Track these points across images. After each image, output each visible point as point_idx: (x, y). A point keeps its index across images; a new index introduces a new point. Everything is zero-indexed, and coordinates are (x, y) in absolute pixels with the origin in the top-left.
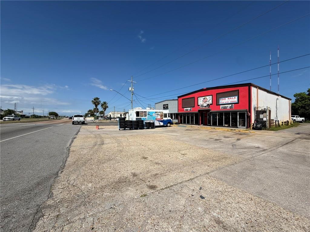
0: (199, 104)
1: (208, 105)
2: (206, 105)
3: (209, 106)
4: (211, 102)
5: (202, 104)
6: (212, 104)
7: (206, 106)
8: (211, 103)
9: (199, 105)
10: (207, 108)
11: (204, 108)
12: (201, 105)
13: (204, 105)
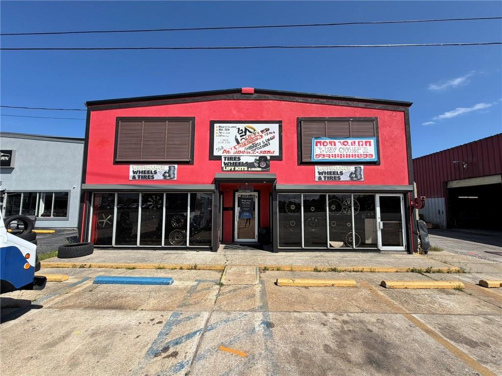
0: (216, 153)
1: (262, 159)
2: (251, 160)
3: (267, 166)
4: (274, 148)
5: (232, 154)
6: (279, 158)
7: (250, 165)
8: (277, 154)
9: (219, 158)
10: (257, 173)
11: (241, 173)
12: (230, 158)
13: (244, 160)
